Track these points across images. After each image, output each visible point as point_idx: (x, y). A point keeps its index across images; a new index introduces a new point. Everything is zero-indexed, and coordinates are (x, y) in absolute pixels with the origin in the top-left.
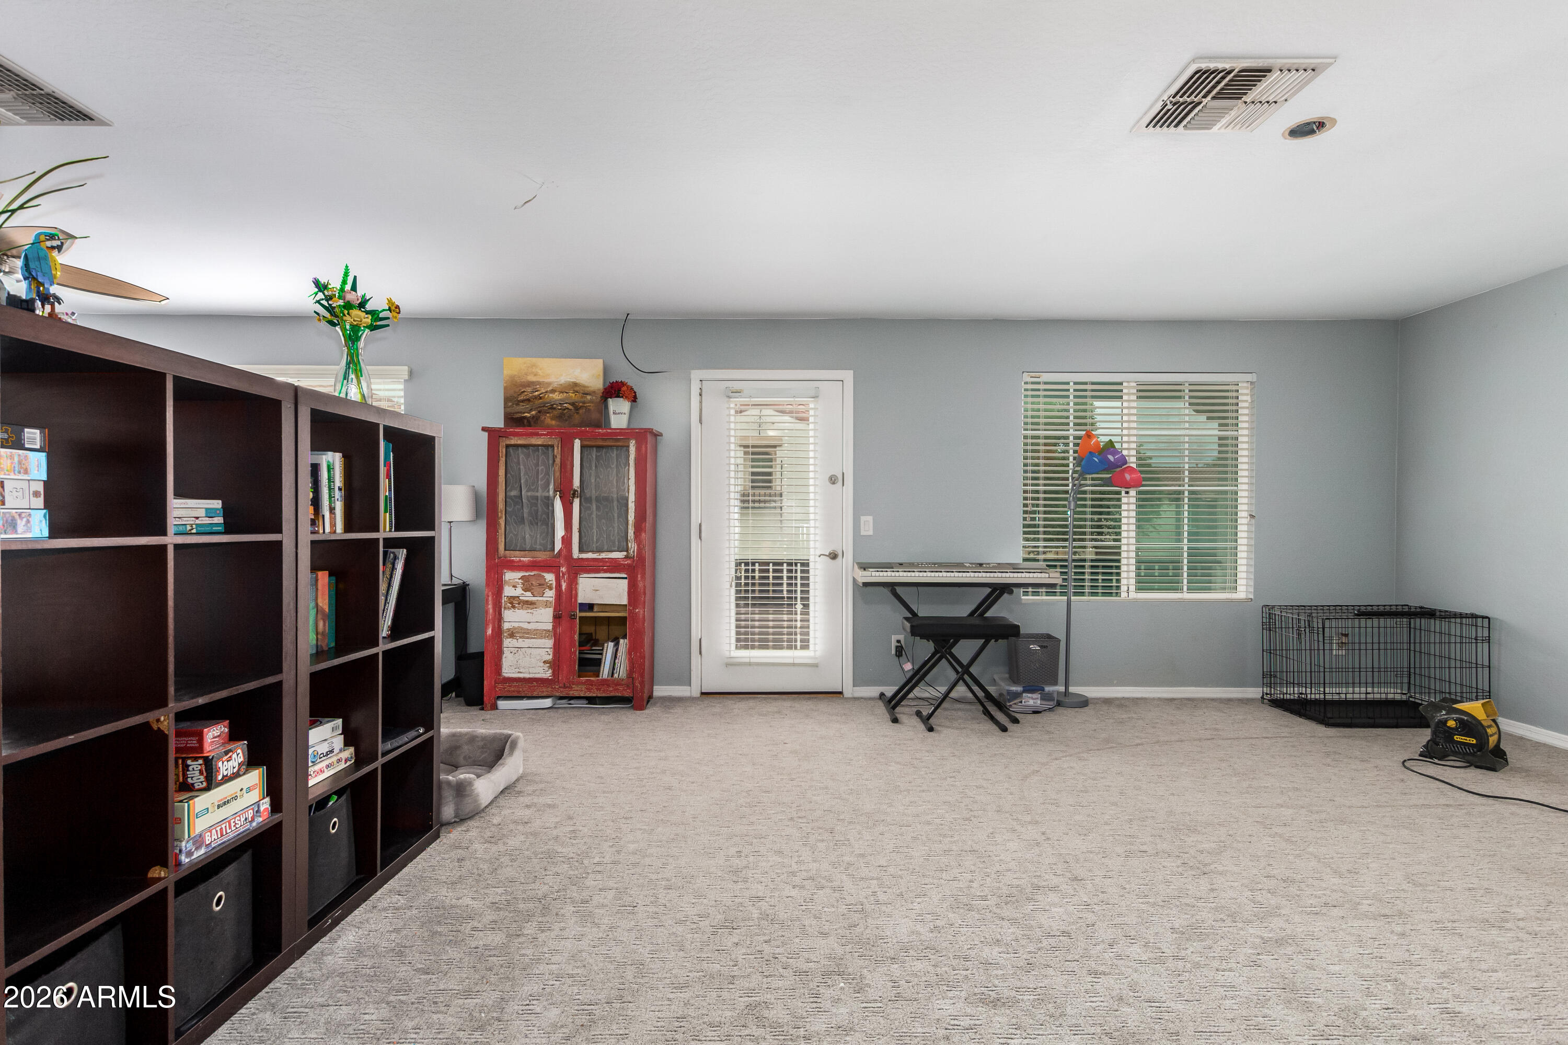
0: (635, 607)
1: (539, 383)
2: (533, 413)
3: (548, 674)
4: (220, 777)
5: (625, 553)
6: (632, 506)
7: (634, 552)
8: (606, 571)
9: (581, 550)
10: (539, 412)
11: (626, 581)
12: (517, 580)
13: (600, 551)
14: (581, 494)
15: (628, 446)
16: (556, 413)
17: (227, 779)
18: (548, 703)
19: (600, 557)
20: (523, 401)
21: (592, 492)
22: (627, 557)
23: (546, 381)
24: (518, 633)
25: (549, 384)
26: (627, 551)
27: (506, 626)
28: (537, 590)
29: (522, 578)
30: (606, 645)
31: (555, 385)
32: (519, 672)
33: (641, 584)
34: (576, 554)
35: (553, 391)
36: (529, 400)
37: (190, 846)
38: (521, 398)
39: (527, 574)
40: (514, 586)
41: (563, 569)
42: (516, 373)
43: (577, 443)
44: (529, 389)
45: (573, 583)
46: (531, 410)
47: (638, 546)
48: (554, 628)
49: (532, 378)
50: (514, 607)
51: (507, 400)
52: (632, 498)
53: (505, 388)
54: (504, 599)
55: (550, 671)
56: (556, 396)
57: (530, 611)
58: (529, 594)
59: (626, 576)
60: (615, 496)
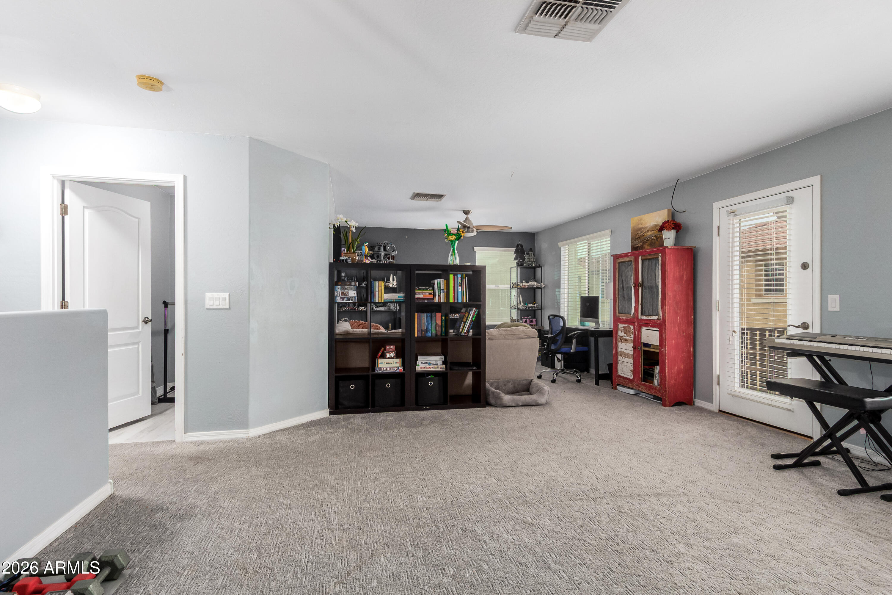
0: (662, 348)
1: (643, 228)
2: (641, 244)
3: (631, 377)
4: (387, 357)
5: (657, 317)
6: (660, 290)
7: (661, 316)
8: (651, 326)
9: (642, 314)
10: (643, 243)
11: (658, 332)
12: (622, 328)
13: (649, 315)
14: (642, 285)
15: (658, 258)
16: (649, 242)
17: (389, 358)
18: (632, 392)
19: (648, 318)
20: (637, 238)
21: (646, 284)
22: (658, 319)
23: (646, 226)
24: (623, 354)
25: (646, 227)
26: (658, 316)
27: (619, 350)
28: (628, 334)
29: (624, 327)
30: (656, 367)
31: (649, 228)
32: (623, 374)
33: (664, 335)
34: (640, 317)
35: (648, 231)
36: (639, 238)
37: (378, 369)
38: (637, 237)
39: (625, 325)
40: (621, 331)
41: (636, 324)
42: (635, 225)
43: (640, 257)
44: (639, 232)
45: (639, 331)
46: (640, 243)
47: (663, 313)
48: (634, 353)
49: (640, 226)
50: (621, 341)
51: (632, 239)
52: (660, 286)
53: (632, 233)
54: (618, 337)
55: (632, 376)
56: (649, 233)
57: (626, 344)
58: (626, 335)
59: (658, 330)
60: (655, 285)
